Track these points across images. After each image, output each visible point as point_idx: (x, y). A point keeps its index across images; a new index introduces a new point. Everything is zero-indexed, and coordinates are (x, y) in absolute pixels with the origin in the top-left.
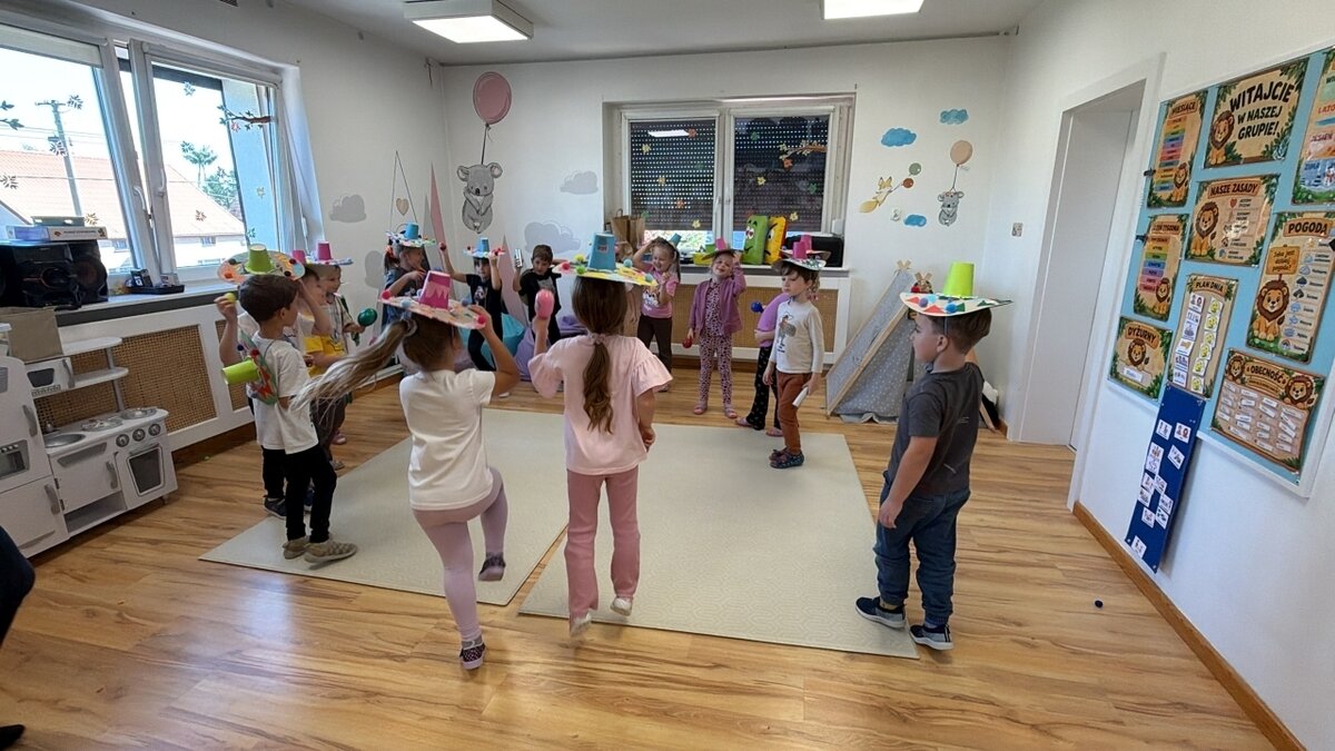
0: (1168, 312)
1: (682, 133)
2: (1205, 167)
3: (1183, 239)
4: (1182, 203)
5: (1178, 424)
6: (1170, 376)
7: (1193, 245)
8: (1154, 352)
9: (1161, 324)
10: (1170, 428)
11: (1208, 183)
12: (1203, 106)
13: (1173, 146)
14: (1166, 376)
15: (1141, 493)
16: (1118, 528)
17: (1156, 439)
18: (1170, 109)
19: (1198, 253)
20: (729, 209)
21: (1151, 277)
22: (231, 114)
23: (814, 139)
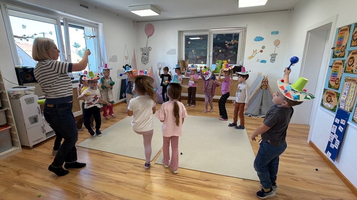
0: (339, 87)
1: (199, 38)
2: (350, 47)
3: (343, 67)
4: (343, 57)
5: (342, 120)
6: (339, 106)
7: (346, 69)
8: (334, 99)
9: (337, 91)
10: (339, 120)
11: (351, 51)
12: (350, 29)
13: (340, 41)
14: (338, 105)
15: (330, 139)
16: (323, 149)
17: (335, 123)
18: (340, 30)
19: (348, 71)
20: (211, 58)
21: (333, 78)
22: (86, 35)
23: (235, 40)
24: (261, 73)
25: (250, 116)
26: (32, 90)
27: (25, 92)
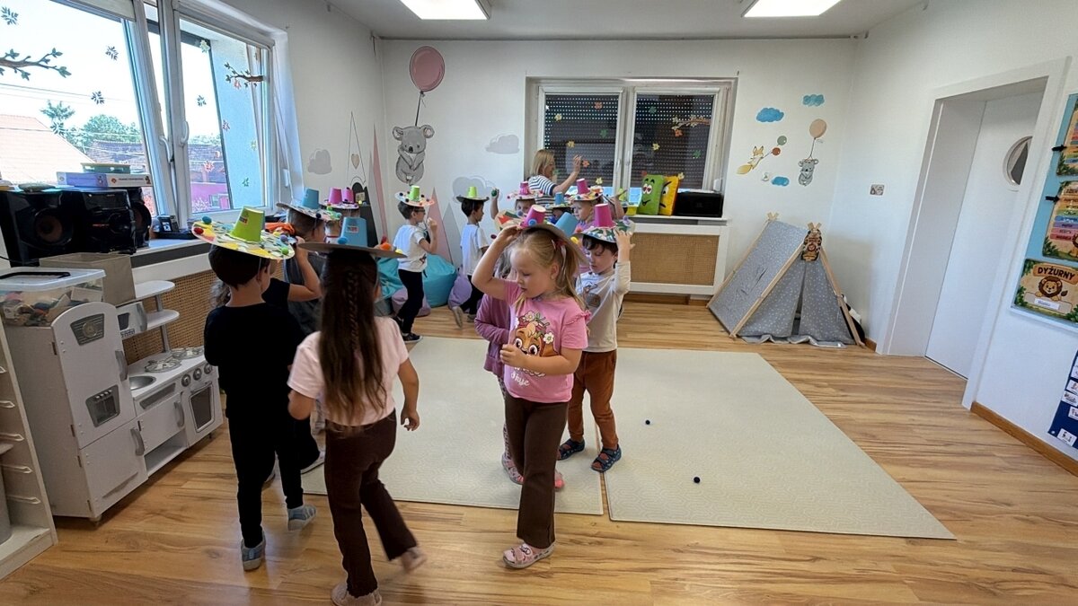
8: (1073, 287)
15: (1066, 395)
20: (628, 169)
22: (234, 72)
23: (700, 114)
24: (777, 214)
25: (769, 341)
26: (94, 283)
27: (69, 294)
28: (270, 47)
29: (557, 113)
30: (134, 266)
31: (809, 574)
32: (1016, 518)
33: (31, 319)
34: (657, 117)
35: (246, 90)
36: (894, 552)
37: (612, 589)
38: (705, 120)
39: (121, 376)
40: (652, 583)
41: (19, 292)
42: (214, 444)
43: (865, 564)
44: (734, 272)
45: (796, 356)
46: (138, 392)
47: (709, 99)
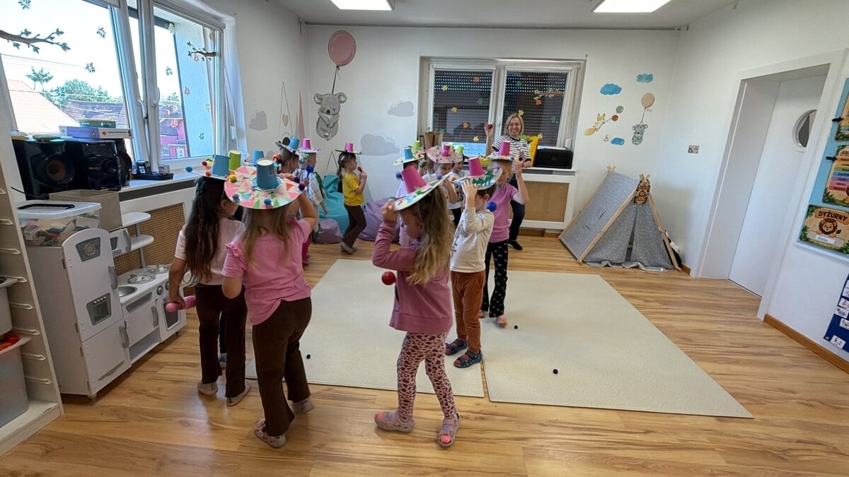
15: (838, 310)
16: (815, 330)
21: (840, 182)
22: (194, 49)
23: (555, 87)
24: (614, 167)
25: (607, 266)
26: (92, 214)
27: (74, 221)
28: (221, 29)
29: (443, 84)
30: (121, 201)
31: (643, 443)
32: (800, 403)
33: (46, 241)
34: (522, 90)
35: (202, 63)
36: (707, 428)
37: (493, 453)
38: (560, 93)
39: (112, 286)
40: (524, 448)
41: (36, 220)
42: (180, 340)
43: (686, 436)
44: (580, 212)
45: (630, 278)
46: (125, 299)
47: (563, 76)
